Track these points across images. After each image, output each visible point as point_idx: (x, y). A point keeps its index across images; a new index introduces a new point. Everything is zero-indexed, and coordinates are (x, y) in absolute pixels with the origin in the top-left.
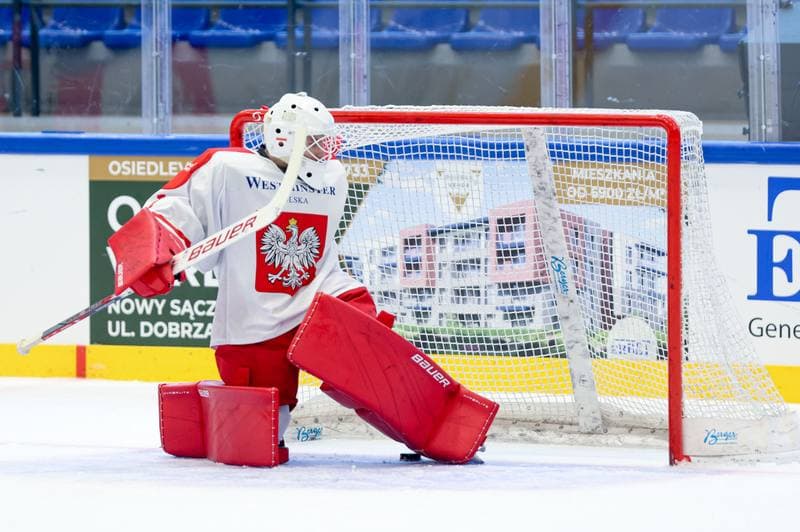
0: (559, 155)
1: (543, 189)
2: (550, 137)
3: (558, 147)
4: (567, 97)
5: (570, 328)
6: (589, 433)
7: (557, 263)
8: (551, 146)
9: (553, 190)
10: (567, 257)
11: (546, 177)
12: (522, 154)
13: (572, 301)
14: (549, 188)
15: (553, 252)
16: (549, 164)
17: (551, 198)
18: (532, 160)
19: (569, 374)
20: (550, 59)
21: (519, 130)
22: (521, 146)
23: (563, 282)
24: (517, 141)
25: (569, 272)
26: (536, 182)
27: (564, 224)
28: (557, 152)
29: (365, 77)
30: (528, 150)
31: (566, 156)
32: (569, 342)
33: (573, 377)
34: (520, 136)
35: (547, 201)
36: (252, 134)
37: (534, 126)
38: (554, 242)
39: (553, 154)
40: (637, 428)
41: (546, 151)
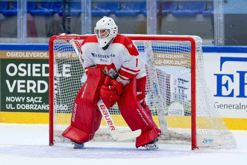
0: (156, 50)
1: (150, 61)
2: (152, 44)
3: (155, 47)
4: (155, 31)
5: (159, 106)
6: (165, 140)
7: (155, 85)
8: (153, 47)
9: (153, 61)
10: (158, 83)
11: (151, 57)
12: (143, 50)
13: (159, 97)
14: (152, 60)
15: (153, 81)
16: (152, 53)
17: (153, 64)
18: (147, 51)
19: (158, 121)
20: (150, 19)
21: (142, 42)
22: (143, 47)
23: (157, 91)
24: (142, 45)
25: (158, 88)
26: (148, 59)
27: (157, 72)
28: (155, 49)
29: (90, 25)
30: (145, 48)
31: (158, 50)
32: (159, 110)
33: (160, 121)
34: (143, 44)
35: (152, 65)
36: (56, 43)
37: (147, 41)
38: (154, 78)
39: (153, 50)
40: (180, 138)
41: (151, 48)
